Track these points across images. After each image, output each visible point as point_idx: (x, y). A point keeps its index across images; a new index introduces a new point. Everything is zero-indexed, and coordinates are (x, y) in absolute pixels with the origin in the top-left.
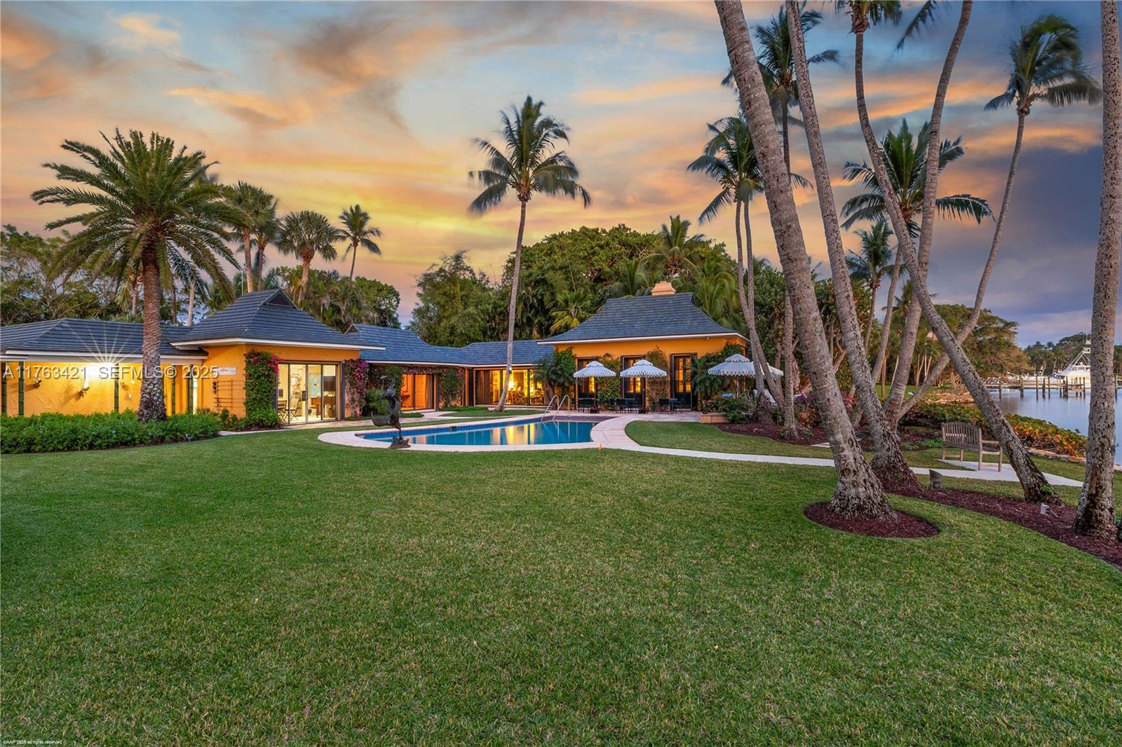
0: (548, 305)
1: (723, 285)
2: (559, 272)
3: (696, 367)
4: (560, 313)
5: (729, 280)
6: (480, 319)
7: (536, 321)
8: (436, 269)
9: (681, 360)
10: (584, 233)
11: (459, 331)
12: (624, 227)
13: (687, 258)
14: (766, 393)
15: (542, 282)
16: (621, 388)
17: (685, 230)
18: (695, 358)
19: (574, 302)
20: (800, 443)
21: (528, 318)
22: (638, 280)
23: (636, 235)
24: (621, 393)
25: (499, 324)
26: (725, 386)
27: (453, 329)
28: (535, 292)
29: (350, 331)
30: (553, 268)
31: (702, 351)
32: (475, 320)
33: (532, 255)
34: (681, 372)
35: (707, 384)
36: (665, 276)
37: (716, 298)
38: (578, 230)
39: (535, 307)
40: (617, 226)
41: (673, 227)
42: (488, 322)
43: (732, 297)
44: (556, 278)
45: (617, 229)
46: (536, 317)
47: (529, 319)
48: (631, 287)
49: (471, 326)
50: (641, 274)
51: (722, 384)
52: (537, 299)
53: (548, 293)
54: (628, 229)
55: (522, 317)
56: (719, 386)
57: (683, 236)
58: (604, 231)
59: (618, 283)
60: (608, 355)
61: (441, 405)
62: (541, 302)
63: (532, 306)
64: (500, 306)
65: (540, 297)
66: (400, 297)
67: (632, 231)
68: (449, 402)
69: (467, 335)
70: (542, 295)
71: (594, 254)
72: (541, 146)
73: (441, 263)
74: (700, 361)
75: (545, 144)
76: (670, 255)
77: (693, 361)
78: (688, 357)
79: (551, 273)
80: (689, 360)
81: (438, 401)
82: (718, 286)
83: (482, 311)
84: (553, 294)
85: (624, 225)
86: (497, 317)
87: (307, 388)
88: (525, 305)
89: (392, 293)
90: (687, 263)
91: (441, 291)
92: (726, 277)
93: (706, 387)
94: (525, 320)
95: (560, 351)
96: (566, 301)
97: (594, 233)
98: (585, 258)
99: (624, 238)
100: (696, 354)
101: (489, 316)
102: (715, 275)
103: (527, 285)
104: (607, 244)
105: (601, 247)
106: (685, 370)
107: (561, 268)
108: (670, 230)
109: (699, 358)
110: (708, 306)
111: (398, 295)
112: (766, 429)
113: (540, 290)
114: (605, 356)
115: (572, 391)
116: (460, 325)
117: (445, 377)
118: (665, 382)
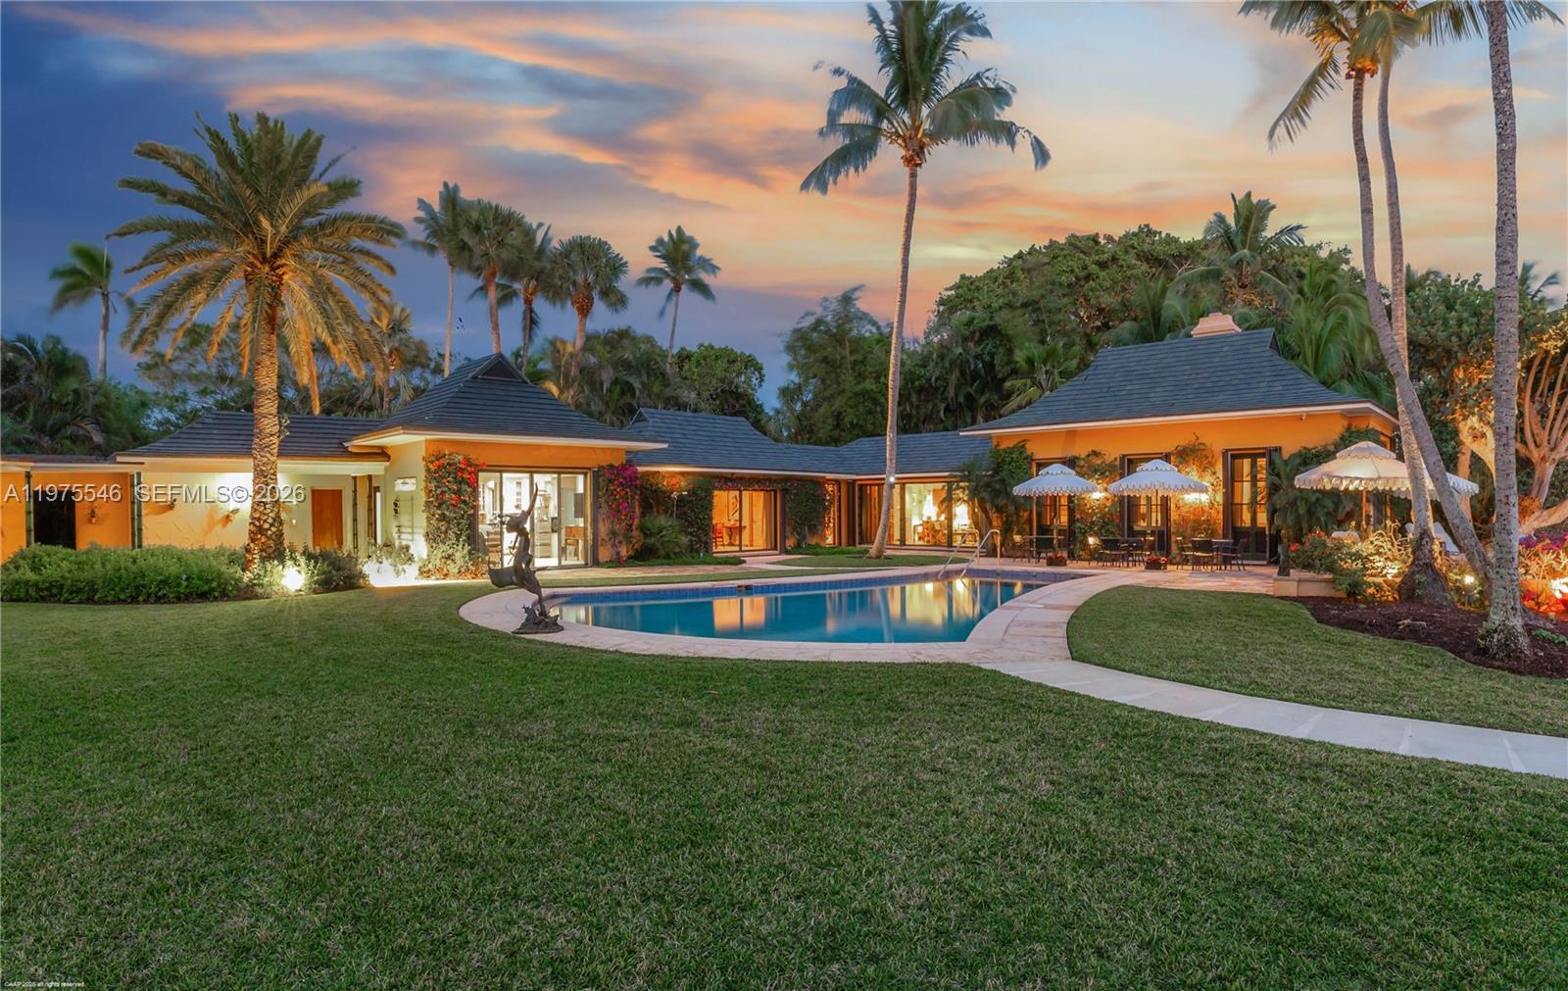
0: (1001, 371)
1: (1345, 318)
2: (1019, 312)
3: (1278, 475)
4: (1018, 383)
5: (1354, 306)
7: (982, 400)
8: (810, 321)
9: (1247, 463)
10: (1071, 244)
11: (847, 420)
12: (1149, 231)
13: (1269, 271)
14: (1436, 530)
15: (991, 332)
16: (1122, 519)
17: (1264, 218)
18: (1275, 456)
19: (1045, 363)
20: (1536, 669)
21: (968, 395)
22: (1166, 314)
23: (1170, 240)
24: (1121, 529)
25: (917, 407)
26: (1341, 515)
27: (838, 417)
28: (979, 350)
29: (637, 421)
30: (1010, 306)
31: (1291, 444)
33: (978, 289)
34: (1247, 486)
35: (1302, 511)
36: (1223, 305)
37: (1326, 342)
38: (1062, 241)
39: (980, 377)
40: (1136, 230)
41: (1237, 216)
43: (1362, 341)
44: (1018, 324)
45: (1135, 234)
46: (983, 393)
47: (970, 398)
48: (1154, 327)
49: (870, 412)
50: (1173, 304)
51: (1336, 510)
52: (983, 362)
53: (1001, 350)
54: (1155, 233)
55: (956, 395)
56: (1328, 514)
57: (1258, 230)
58: (1109, 239)
59: (1127, 324)
60: (1095, 453)
61: (790, 543)
62: (990, 366)
63: (975, 376)
64: (919, 378)
65: (987, 359)
66: (764, 372)
67: (1163, 235)
68: (804, 538)
69: (861, 427)
70: (992, 355)
71: (1088, 278)
72: (944, 61)
73: (819, 312)
74: (1286, 463)
75: (952, 56)
76: (1232, 267)
77: (1271, 463)
78: (1262, 455)
79: (1006, 314)
80: (1262, 462)
81: (784, 538)
82: (1332, 320)
84: (1010, 351)
85: (1147, 226)
86: (914, 398)
87: (559, 513)
88: (963, 373)
89: (751, 364)
90: (1268, 280)
91: (819, 355)
92: (1348, 302)
93: (1298, 517)
94: (961, 399)
95: (1003, 447)
96: (1030, 361)
97: (1091, 243)
98: (1070, 285)
99: (1146, 247)
100: (1278, 450)
102: (1327, 299)
103: (965, 339)
104: (1114, 259)
105: (1103, 265)
106: (1254, 480)
107: (1025, 305)
108: (1231, 221)
109: (1286, 456)
110: (1310, 360)
111: (761, 369)
112: (1431, 620)
113: (989, 345)
114: (1088, 456)
115: (1025, 522)
116: (849, 410)
117: (796, 495)
118: (1212, 505)
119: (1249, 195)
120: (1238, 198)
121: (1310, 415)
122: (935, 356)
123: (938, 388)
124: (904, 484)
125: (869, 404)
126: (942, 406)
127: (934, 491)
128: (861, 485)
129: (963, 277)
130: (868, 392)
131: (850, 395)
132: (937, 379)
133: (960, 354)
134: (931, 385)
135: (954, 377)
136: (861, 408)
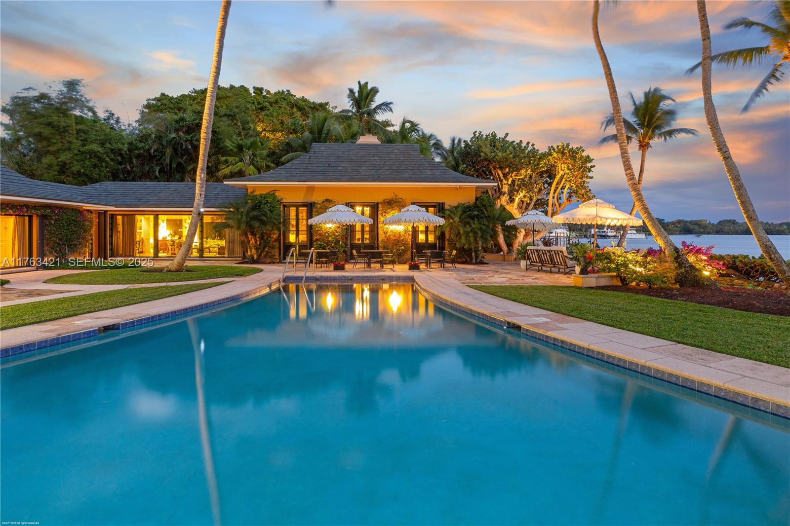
4: (231, 159)
6: (107, 159)
16: (346, 238)
17: (374, 95)
18: (442, 207)
19: (249, 150)
21: (179, 164)
31: (449, 201)
32: (101, 160)
41: (360, 92)
42: (120, 164)
48: (319, 140)
55: (171, 162)
57: (372, 101)
60: (329, 201)
64: (137, 148)
78: (434, 206)
81: (42, 255)
83: (112, 150)
88: (175, 150)
94: (174, 165)
95: (257, 194)
96: (239, 148)
100: (443, 204)
101: (123, 158)
109: (447, 207)
114: (323, 202)
115: (275, 241)
116: (76, 163)
117: (56, 220)
118: (406, 232)
119: (367, 83)
120: (362, 83)
121: (460, 188)
122: (153, 136)
123: (155, 156)
124: (157, 215)
125: (95, 161)
126: (157, 169)
127: (167, 220)
128: (112, 215)
129: (163, 94)
130: (95, 153)
131: (76, 152)
132: (155, 151)
133: (174, 138)
134: (150, 154)
135: (169, 151)
136: (88, 163)
